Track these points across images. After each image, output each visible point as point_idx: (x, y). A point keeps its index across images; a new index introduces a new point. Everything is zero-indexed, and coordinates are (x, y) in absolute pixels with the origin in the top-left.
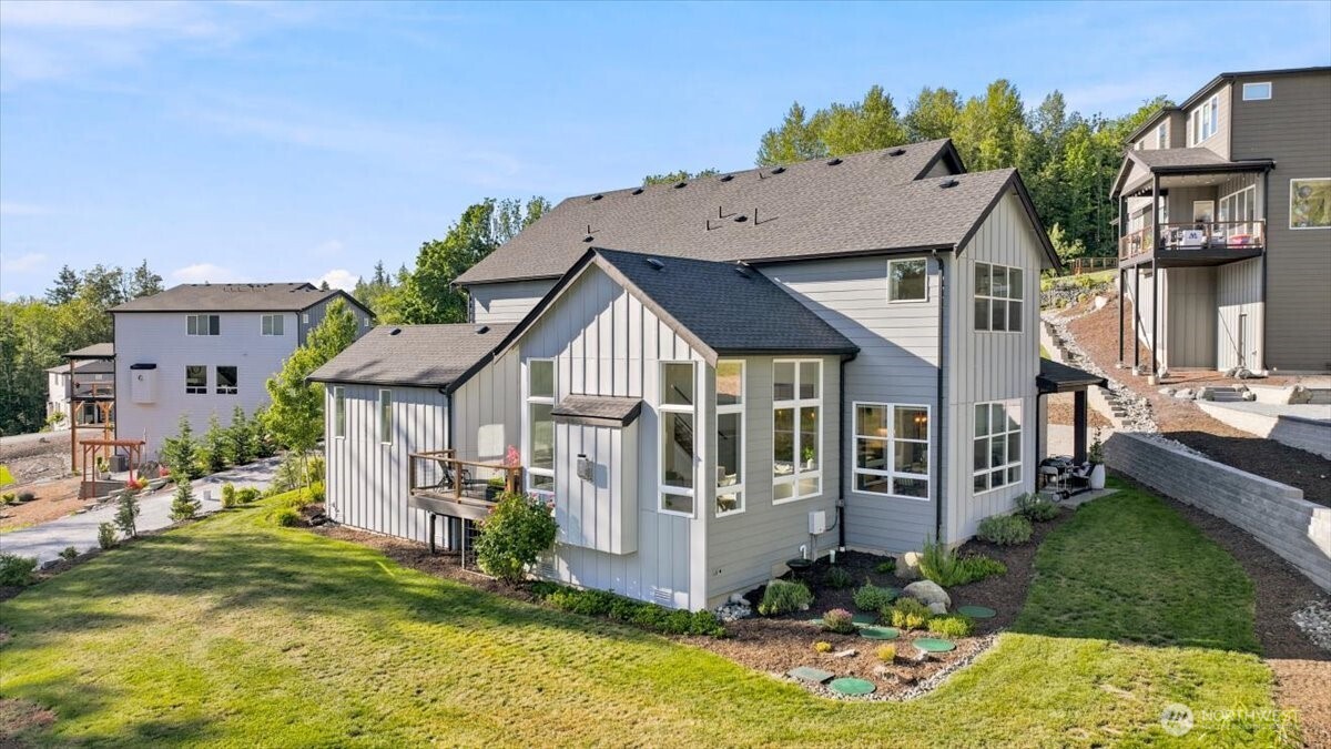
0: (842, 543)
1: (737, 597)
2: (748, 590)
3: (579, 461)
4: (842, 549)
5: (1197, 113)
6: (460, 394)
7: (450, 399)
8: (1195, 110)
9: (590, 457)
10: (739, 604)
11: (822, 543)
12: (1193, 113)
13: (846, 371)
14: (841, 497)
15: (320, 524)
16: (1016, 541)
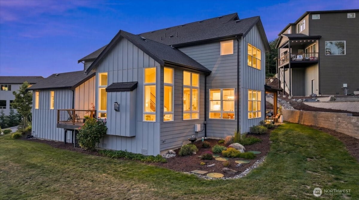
0: (206, 136)
1: (171, 151)
2: (175, 149)
3: (115, 105)
4: (206, 138)
5: (299, 25)
6: (77, 89)
7: (73, 91)
8: (298, 24)
9: (119, 103)
10: (172, 153)
11: (199, 135)
12: (298, 25)
13: (207, 80)
14: (205, 120)
15: (30, 138)
16: (263, 133)
